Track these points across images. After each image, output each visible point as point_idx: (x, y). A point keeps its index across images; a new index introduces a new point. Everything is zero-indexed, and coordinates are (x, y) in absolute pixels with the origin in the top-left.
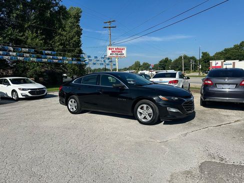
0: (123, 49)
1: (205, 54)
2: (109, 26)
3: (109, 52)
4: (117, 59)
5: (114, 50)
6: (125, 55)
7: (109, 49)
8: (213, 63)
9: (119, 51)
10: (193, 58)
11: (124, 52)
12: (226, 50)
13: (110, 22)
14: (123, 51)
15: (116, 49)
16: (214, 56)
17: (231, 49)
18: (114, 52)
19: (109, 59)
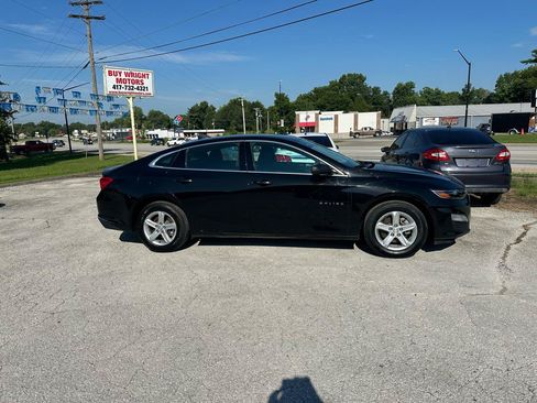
0: (144, 76)
1: (281, 98)
2: (86, 14)
3: (109, 83)
4: (130, 101)
5: (123, 76)
6: (150, 91)
7: (110, 73)
8: (303, 117)
9: (137, 80)
10: (257, 104)
11: (148, 82)
12: (316, 90)
13: (87, 4)
14: (145, 80)
15: (126, 74)
16: (296, 103)
17: (325, 89)
18: (124, 81)
19: (110, 98)
